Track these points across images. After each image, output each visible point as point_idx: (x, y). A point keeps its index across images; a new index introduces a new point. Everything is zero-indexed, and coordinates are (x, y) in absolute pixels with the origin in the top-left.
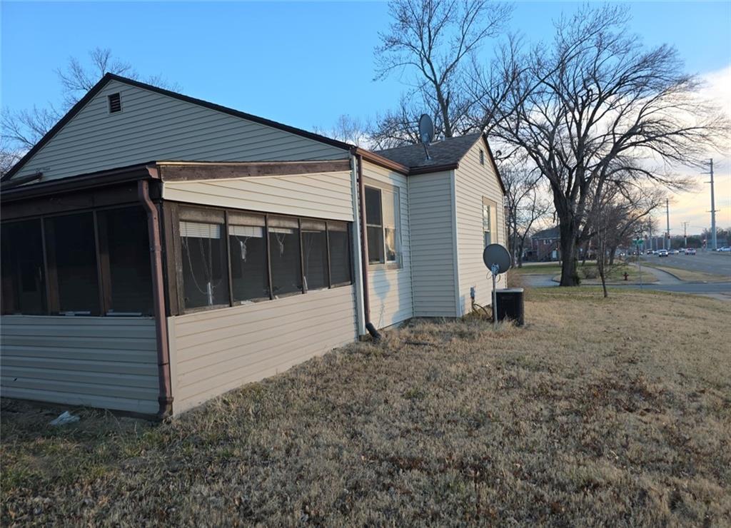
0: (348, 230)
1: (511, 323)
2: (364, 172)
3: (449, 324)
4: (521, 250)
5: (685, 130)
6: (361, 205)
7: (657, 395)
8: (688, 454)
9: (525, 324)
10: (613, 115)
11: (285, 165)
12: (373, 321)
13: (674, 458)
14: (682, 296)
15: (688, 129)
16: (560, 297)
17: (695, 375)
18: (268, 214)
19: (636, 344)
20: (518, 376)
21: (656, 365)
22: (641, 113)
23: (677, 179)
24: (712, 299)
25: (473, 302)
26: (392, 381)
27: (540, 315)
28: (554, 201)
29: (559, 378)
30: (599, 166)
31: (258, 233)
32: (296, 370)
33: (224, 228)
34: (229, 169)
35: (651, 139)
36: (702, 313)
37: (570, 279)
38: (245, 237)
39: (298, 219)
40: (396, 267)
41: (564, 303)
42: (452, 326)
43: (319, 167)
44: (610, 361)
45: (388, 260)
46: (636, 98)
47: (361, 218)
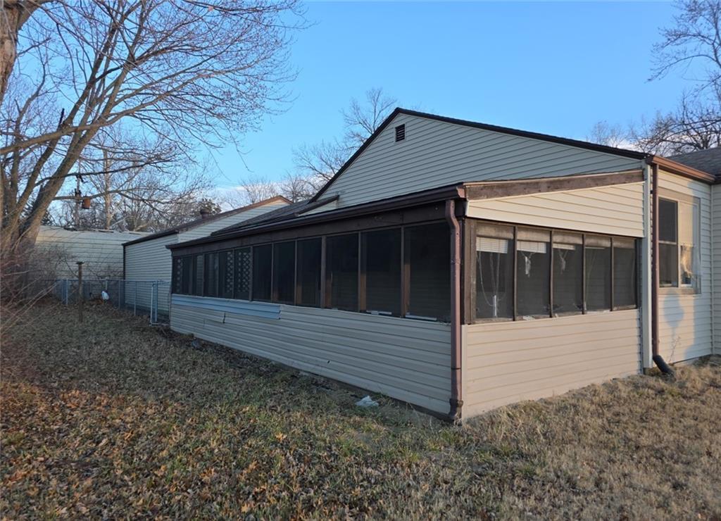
0: (636, 247)
2: (660, 183)
6: (654, 220)
31: (542, 249)
33: (512, 243)
38: (529, 253)
39: (582, 234)
40: (693, 291)
45: (683, 283)
47: (654, 234)
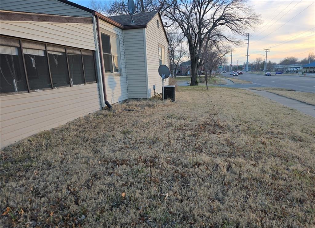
0: (93, 55)
1: (170, 101)
2: (100, 25)
3: (144, 101)
4: (176, 70)
5: (240, 19)
6: (99, 42)
7: (224, 126)
8: (234, 149)
9: (176, 101)
10: (214, 10)
11: (55, 17)
12: (109, 100)
13: (229, 151)
14: (235, 89)
15: (242, 18)
16: (190, 90)
17: (237, 118)
18: (46, 43)
19: (217, 107)
20: (171, 122)
21: (224, 115)
22: (224, 10)
23: (236, 40)
24: (245, 90)
25: (154, 92)
26: (116, 127)
27: (182, 97)
28: (189, 48)
29: (187, 122)
30: (207, 33)
31: (42, 54)
32: (69, 124)
33: (20, 49)
34: (20, 16)
35: (227, 22)
36: (242, 95)
37: (194, 83)
38: (34, 55)
39: (65, 47)
40: (119, 75)
41: (192, 92)
42: (145, 102)
43: (75, 20)
44: (207, 114)
45: (115, 71)
46: (223, 3)
47: (100, 49)
